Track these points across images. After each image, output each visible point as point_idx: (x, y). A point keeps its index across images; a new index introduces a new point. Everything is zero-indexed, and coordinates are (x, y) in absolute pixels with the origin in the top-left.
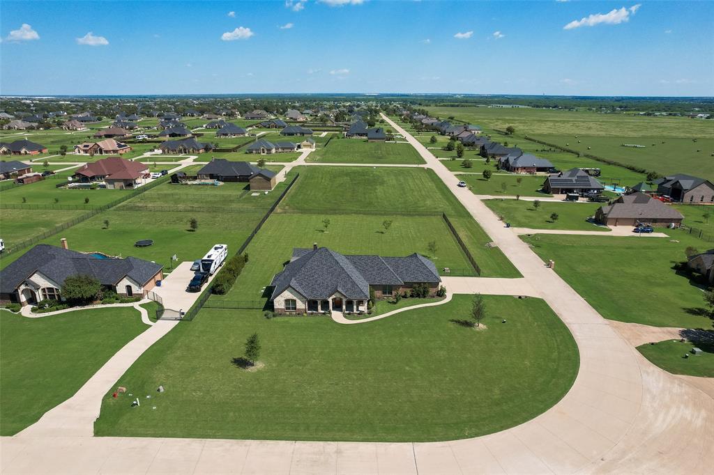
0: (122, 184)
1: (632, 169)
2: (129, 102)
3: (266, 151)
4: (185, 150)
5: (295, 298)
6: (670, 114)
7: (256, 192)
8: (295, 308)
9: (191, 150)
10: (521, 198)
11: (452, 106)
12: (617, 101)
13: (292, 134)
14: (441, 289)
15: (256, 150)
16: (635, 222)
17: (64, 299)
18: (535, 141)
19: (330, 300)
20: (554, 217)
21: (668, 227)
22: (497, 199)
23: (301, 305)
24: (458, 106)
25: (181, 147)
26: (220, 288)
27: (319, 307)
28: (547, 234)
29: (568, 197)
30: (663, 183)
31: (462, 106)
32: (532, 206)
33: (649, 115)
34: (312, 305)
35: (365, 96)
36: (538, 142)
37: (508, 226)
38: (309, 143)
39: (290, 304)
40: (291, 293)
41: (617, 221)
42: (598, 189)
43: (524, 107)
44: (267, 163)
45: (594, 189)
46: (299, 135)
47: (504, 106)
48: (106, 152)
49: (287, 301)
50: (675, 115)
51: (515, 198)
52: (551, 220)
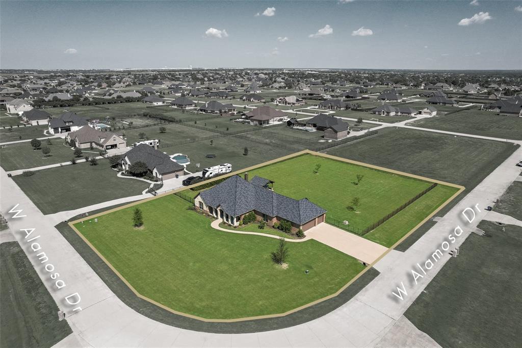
0: (257, 123)
2: (364, 73)
3: (385, 113)
4: (332, 107)
5: (203, 202)
7: (325, 140)
9: (335, 108)
13: (436, 103)
15: (379, 112)
19: (218, 210)
23: (205, 208)
25: (330, 105)
27: (214, 213)
37: (490, 209)
38: (428, 111)
39: (201, 205)
40: (201, 198)
46: (441, 104)
48: (289, 103)
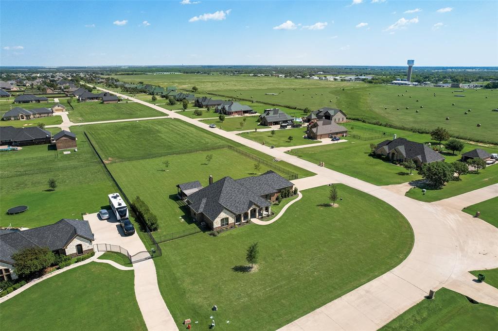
1: (289, 107)
3: (25, 117)
5: (228, 216)
6: (266, 75)
7: (68, 151)
8: (228, 224)
10: (258, 130)
11: (128, 74)
12: (229, 68)
13: (27, 102)
14: (295, 190)
15: (14, 117)
16: (329, 136)
17: (14, 277)
18: (216, 95)
19: (249, 212)
20: (290, 138)
21: (343, 136)
22: (244, 133)
23: (231, 220)
24: (132, 74)
26: (154, 226)
27: (243, 218)
28: (297, 149)
29: (281, 126)
30: (318, 113)
31: (135, 74)
32: (270, 134)
33: (255, 76)
34: (238, 219)
35: (45, 68)
36: (219, 95)
37: (272, 148)
39: (225, 221)
40: (225, 213)
41: (322, 136)
42: (291, 120)
43: (178, 73)
44: (46, 127)
45: (289, 120)
46: (34, 102)
47: (165, 73)
49: (222, 220)
50: (268, 76)
51: (254, 130)
52: (289, 140)
